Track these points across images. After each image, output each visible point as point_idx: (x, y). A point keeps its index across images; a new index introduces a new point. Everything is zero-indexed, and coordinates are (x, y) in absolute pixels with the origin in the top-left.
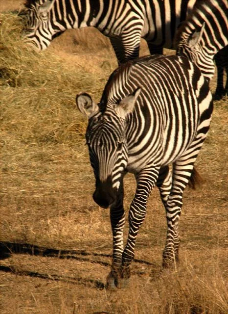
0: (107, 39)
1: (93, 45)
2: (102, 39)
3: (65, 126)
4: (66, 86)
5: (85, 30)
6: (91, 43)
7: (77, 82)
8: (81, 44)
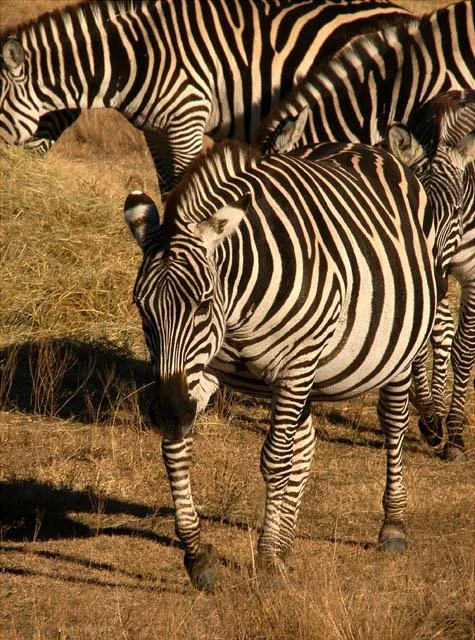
0: (139, 134)
1: (112, 144)
2: (129, 133)
3: (53, 295)
4: (59, 219)
5: (98, 116)
6: (109, 141)
7: (80, 213)
8: (91, 143)
